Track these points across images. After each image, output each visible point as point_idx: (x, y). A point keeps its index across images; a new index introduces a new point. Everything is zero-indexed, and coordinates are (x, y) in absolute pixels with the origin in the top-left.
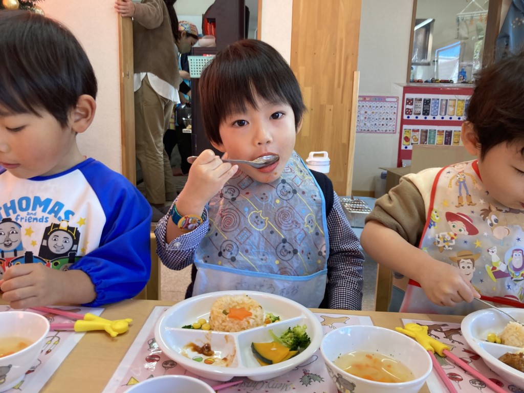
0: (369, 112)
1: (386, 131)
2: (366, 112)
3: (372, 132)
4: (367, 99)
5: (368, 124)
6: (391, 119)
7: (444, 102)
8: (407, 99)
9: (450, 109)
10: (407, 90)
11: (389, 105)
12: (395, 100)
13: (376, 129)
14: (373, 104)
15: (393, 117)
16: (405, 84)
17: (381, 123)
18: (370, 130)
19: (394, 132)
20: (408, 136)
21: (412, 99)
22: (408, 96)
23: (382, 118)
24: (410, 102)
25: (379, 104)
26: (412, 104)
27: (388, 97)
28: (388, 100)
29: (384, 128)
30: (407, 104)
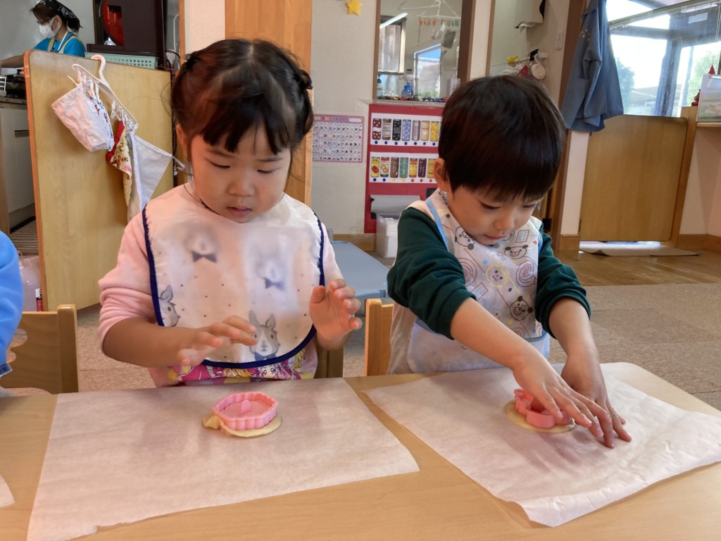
0: (330, 136)
1: (351, 159)
2: (325, 136)
3: (334, 160)
4: (326, 119)
5: (329, 151)
6: (355, 144)
7: (417, 125)
8: (374, 120)
9: (424, 133)
10: (373, 108)
11: (352, 127)
12: (359, 120)
13: (338, 157)
14: (334, 125)
15: (358, 141)
16: (371, 102)
17: (345, 150)
18: (332, 158)
19: (360, 161)
20: (376, 165)
21: (380, 120)
22: (375, 116)
23: (345, 143)
24: (377, 123)
25: (342, 125)
26: (380, 126)
27: (351, 117)
28: (351, 120)
29: (348, 156)
30: (374, 125)
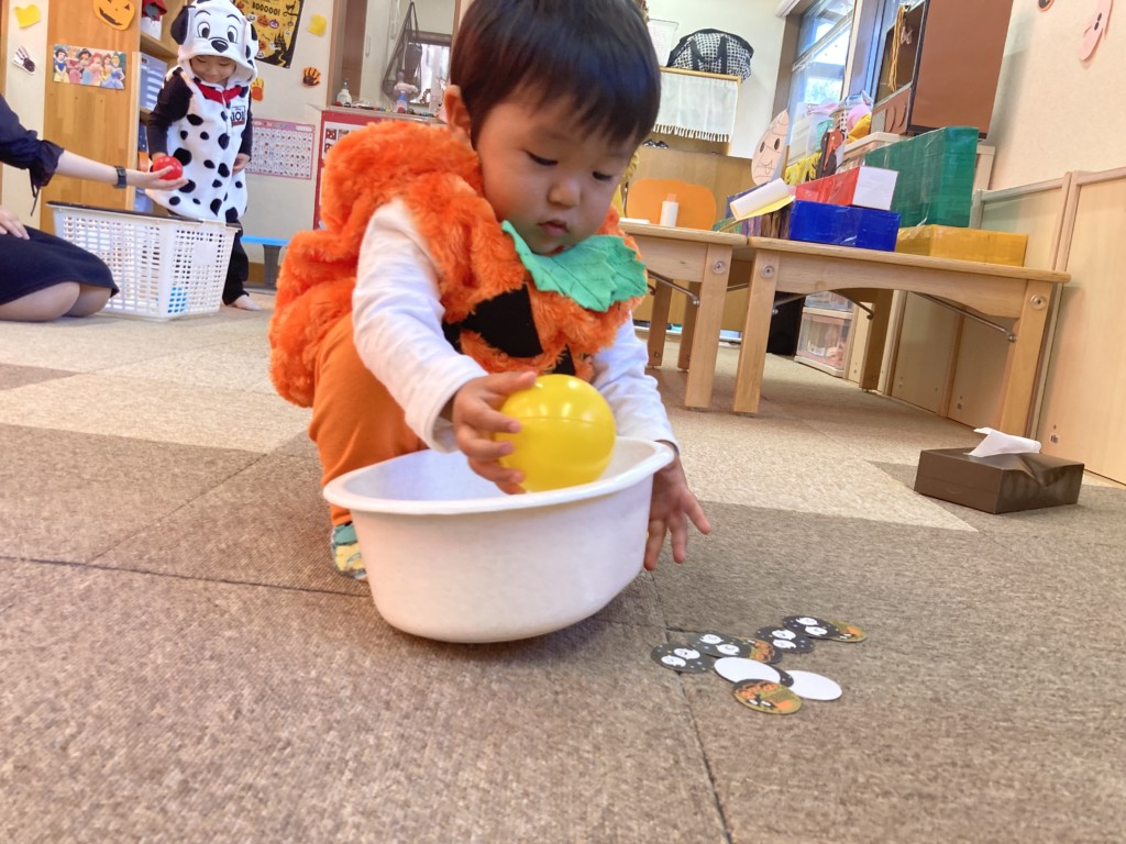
0: (272, 145)
1: (296, 174)
2: (267, 144)
3: (276, 175)
4: (269, 124)
5: (270, 162)
6: (303, 157)
8: (327, 130)
10: (327, 116)
11: (301, 136)
12: (310, 129)
13: (281, 171)
14: (277, 132)
15: (307, 154)
16: (325, 108)
17: (291, 162)
18: (273, 171)
19: (308, 177)
21: (335, 131)
22: (329, 125)
23: (290, 154)
24: (331, 134)
25: (287, 134)
26: (334, 138)
27: (299, 124)
28: (299, 128)
29: (294, 170)
30: (327, 136)
